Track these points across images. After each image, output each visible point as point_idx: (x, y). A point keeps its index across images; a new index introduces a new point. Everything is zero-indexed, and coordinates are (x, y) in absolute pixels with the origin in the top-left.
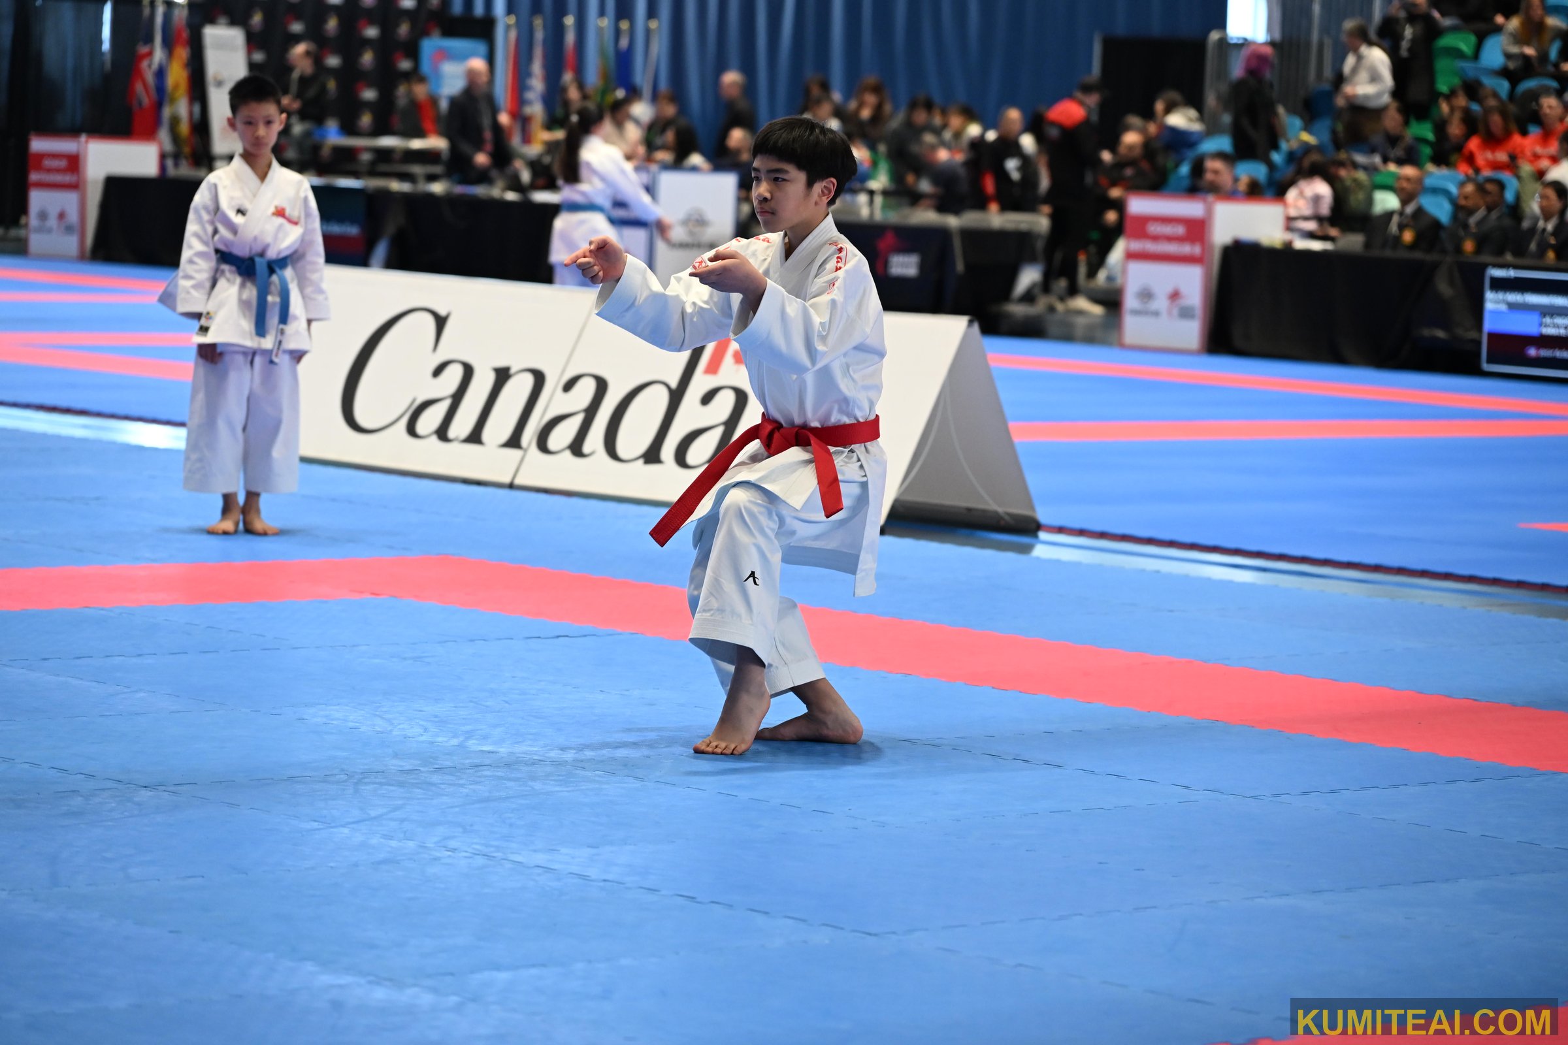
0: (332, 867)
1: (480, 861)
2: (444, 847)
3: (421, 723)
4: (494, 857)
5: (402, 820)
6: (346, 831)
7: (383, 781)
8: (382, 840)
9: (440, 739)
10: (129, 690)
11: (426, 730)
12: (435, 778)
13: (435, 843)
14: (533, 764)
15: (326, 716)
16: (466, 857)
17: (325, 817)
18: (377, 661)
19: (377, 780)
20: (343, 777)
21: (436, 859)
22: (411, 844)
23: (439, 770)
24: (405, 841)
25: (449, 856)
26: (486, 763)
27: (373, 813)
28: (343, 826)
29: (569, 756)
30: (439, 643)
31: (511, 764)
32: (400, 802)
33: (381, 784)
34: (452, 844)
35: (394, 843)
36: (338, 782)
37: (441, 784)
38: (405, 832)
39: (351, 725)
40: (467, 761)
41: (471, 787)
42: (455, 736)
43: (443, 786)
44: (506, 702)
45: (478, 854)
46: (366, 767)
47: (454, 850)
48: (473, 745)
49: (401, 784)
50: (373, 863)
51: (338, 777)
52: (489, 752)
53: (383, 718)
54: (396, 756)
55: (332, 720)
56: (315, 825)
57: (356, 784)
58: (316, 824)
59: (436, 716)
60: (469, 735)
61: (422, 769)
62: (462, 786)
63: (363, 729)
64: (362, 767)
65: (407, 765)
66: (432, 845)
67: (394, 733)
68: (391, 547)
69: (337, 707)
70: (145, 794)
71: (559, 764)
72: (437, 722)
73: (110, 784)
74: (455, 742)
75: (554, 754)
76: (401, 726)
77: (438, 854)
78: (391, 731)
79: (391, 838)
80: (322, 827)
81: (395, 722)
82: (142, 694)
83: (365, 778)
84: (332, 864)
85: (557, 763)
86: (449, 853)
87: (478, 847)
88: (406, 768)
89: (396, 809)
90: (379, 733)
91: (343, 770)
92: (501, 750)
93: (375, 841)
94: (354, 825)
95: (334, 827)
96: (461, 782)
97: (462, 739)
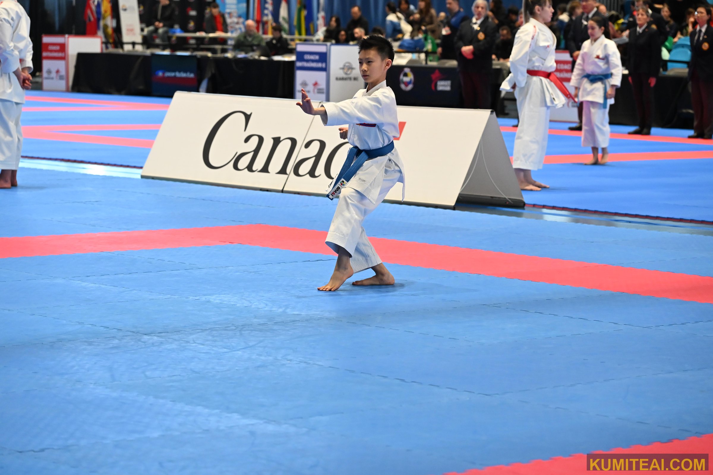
0: (237, 370)
1: (304, 365)
2: (286, 359)
3: (265, 302)
4: (309, 363)
5: (265, 347)
6: (240, 353)
7: (252, 329)
8: (257, 357)
9: (274, 309)
10: (128, 290)
11: (266, 305)
12: (275, 327)
13: (282, 357)
14: (318, 320)
15: (220, 300)
16: (297, 363)
17: (229, 346)
18: (238, 274)
19: (249, 329)
20: (234, 328)
21: (283, 365)
22: (270, 358)
23: (276, 323)
24: (267, 357)
25: (289, 363)
26: (297, 320)
27: (251, 344)
28: (238, 350)
29: (334, 315)
30: (265, 264)
31: (308, 320)
32: (262, 339)
33: (251, 330)
34: (289, 357)
35: (263, 358)
36: (232, 330)
37: (278, 330)
38: (267, 353)
39: (232, 303)
40: (289, 319)
41: (292, 331)
42: (280, 308)
43: (280, 331)
44: (300, 291)
45: (302, 362)
46: (243, 323)
47: (291, 360)
48: (289, 311)
49: (261, 331)
50: (255, 367)
51: (232, 327)
52: (297, 315)
53: (246, 300)
54: (255, 317)
55: (224, 301)
56: (225, 350)
57: (240, 331)
58: (226, 349)
59: (270, 299)
60: (287, 307)
61: (269, 323)
62: (288, 330)
63: (238, 305)
64: (241, 323)
65: (262, 321)
66: (280, 358)
67: (253, 307)
68: (234, 221)
69: (225, 295)
70: (146, 337)
71: (330, 319)
72: (270, 301)
73: (129, 333)
74: (281, 310)
75: (327, 315)
76: (255, 304)
77: (283, 362)
78: (251, 306)
79: (261, 355)
80: (228, 351)
81: (251, 301)
82: (135, 291)
83: (243, 328)
84: (237, 368)
86: (289, 362)
87: (301, 358)
88: (261, 323)
89: (261, 342)
90: (246, 307)
91: (233, 324)
92: (303, 313)
93: (254, 357)
94: (243, 350)
95: (234, 351)
96: (287, 329)
97: (284, 309)
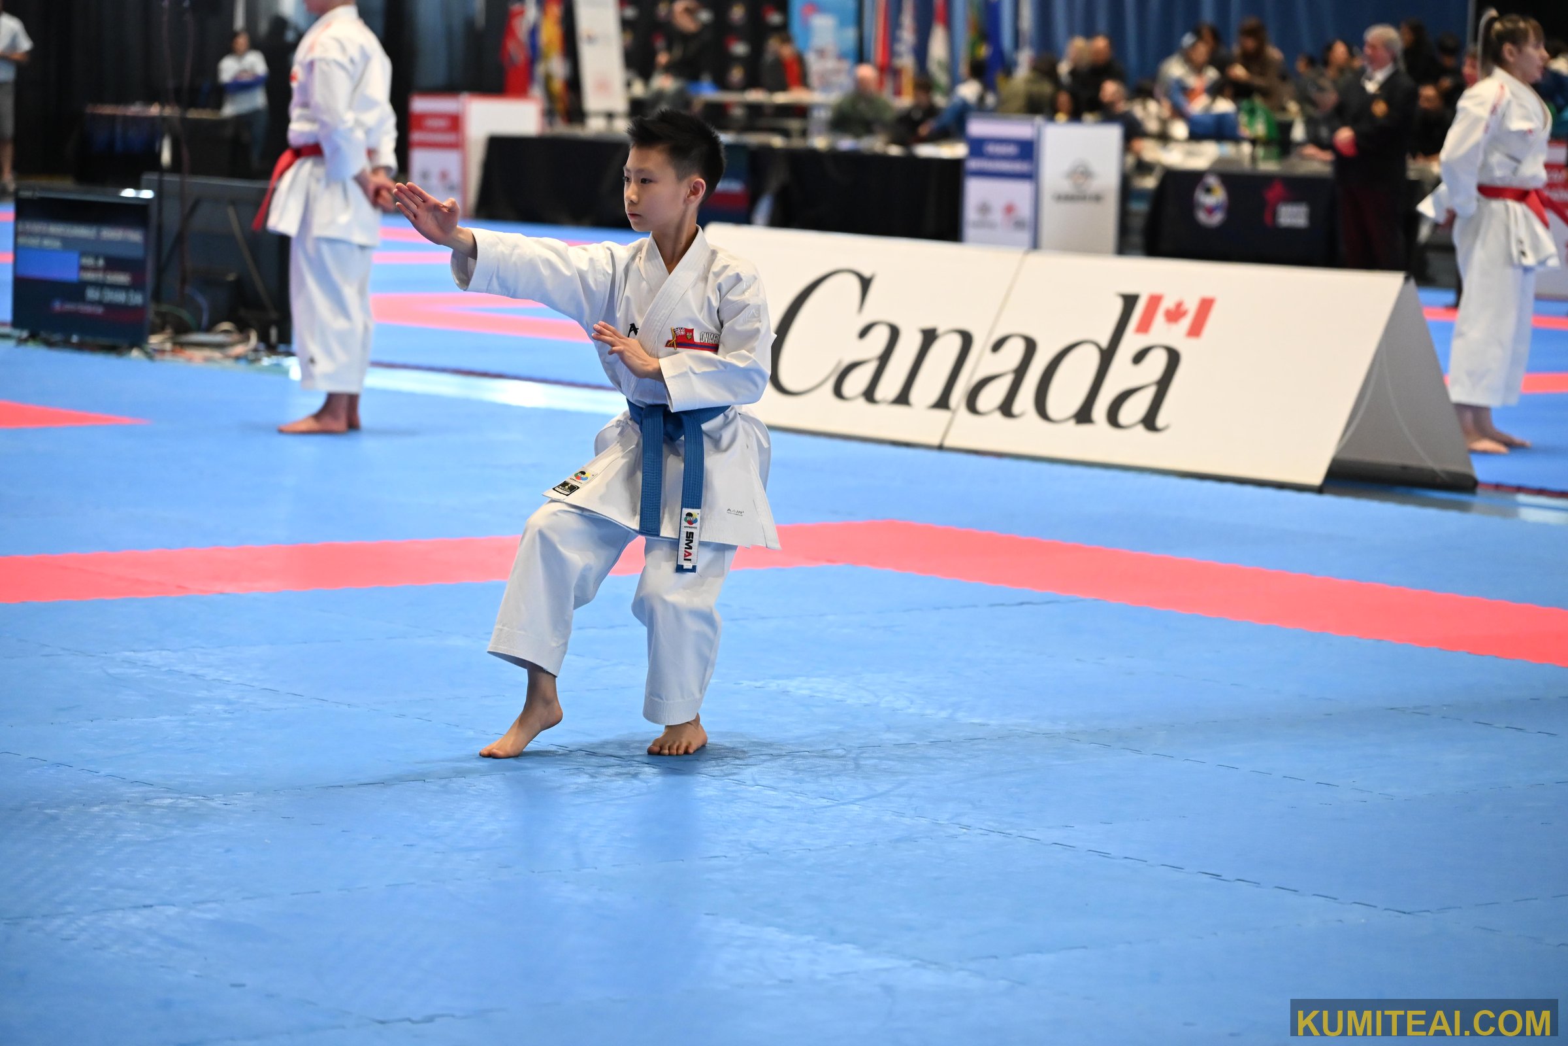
0: (850, 846)
1: (995, 837)
2: (958, 824)
3: (908, 695)
4: (1011, 834)
5: (910, 796)
6: (856, 808)
7: (882, 755)
8: (894, 817)
9: (929, 711)
11: (912, 702)
12: (932, 752)
13: (947, 820)
14: (1027, 736)
15: (810, 689)
16: (982, 834)
17: (833, 794)
18: (846, 631)
19: (876, 755)
20: (841, 752)
21: (953, 837)
22: (922, 820)
23: (934, 744)
24: (917, 818)
25: (965, 834)
26: (980, 736)
27: (880, 788)
28: (852, 803)
29: (1061, 727)
30: (905, 611)
31: (1005, 737)
32: (904, 777)
33: (880, 759)
34: (965, 820)
35: (907, 821)
36: (837, 757)
37: (940, 758)
38: (915, 809)
39: (838, 697)
40: (962, 734)
41: (970, 761)
42: (943, 708)
43: (942, 761)
44: (986, 672)
45: (993, 832)
46: (862, 741)
47: (968, 827)
48: (961, 716)
49: (900, 759)
50: (890, 842)
51: (836, 751)
52: (981, 725)
53: (867, 690)
54: (889, 729)
55: (817, 692)
56: (824, 802)
57: (855, 759)
58: (825, 800)
59: (919, 688)
60: (957, 707)
61: (918, 743)
62: (961, 760)
63: (849, 701)
64: (857, 741)
65: (902, 739)
67: (883, 705)
69: (818, 680)
71: (1053, 737)
72: (921, 694)
73: (612, 761)
74: (943, 714)
75: (1045, 726)
76: (887, 698)
77: (953, 832)
78: (878, 704)
79: (902, 815)
80: (829, 804)
81: (880, 694)
83: (863, 752)
84: (850, 843)
85: (1050, 736)
86: (964, 831)
87: (992, 823)
88: (902, 742)
89: (901, 784)
90: (866, 705)
91: (839, 745)
92: (992, 722)
93: (887, 818)
94: (863, 802)
95: (843, 804)
96: (959, 756)
97: (950, 711)
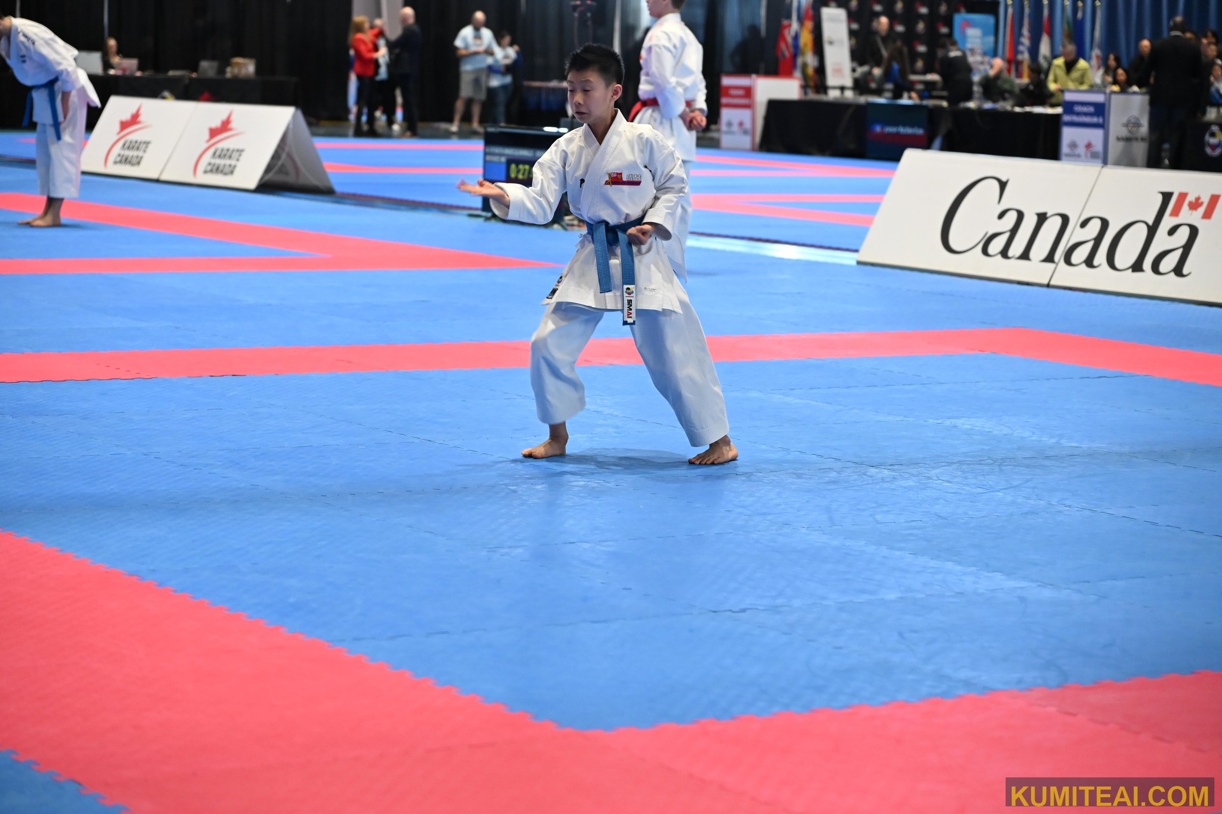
0: (997, 516)
1: (1087, 513)
2: (1063, 504)
3: (1031, 429)
4: (1096, 511)
5: (1034, 488)
6: (1000, 494)
7: (1015, 464)
8: (1024, 500)
9: (1044, 439)
10: (847, 408)
11: (1033, 433)
12: (1047, 463)
13: (1057, 502)
14: (1105, 454)
15: (971, 425)
16: (1078, 511)
17: (986, 486)
18: (992, 391)
19: (1011, 463)
20: (990, 461)
21: (1059, 512)
22: (1042, 502)
23: (1047, 458)
24: (1038, 501)
25: (1068, 510)
26: (1076, 454)
27: (1015, 483)
28: (997, 491)
29: (1126, 449)
30: (1028, 380)
31: (1091, 454)
32: (1029, 477)
33: (1014, 466)
34: (1068, 503)
35: (1032, 502)
36: (988, 464)
37: (1051, 466)
38: (1037, 495)
39: (988, 430)
40: (1065, 452)
41: (1070, 468)
42: (1053, 437)
43: (1053, 468)
45: (1085, 509)
46: (1003, 455)
47: (1070, 506)
48: (1064, 442)
49: (1027, 466)
50: (1022, 514)
51: (988, 461)
52: (1076, 447)
53: (1006, 426)
54: (1019, 449)
55: (976, 427)
56: (980, 490)
57: (999, 466)
59: (1037, 425)
60: (1061, 436)
61: (1037, 457)
62: (1064, 467)
63: (995, 432)
64: (1000, 455)
65: (1028, 454)
67: (1015, 435)
68: (984, 323)
69: (976, 419)
70: (873, 471)
72: (1039, 429)
73: (850, 464)
74: (1053, 441)
75: (1116, 449)
76: (1017, 431)
77: (1060, 509)
78: (1012, 434)
79: (1029, 498)
80: (984, 491)
81: (1013, 428)
82: (856, 411)
83: (1003, 462)
84: (997, 514)
85: (1120, 454)
86: (1067, 508)
87: (1084, 504)
88: (1028, 456)
89: (1028, 481)
90: (1005, 435)
91: (989, 457)
92: (1082, 446)
93: (1020, 500)
94: (1005, 491)
95: (992, 492)
96: (1063, 465)
97: (1057, 439)
